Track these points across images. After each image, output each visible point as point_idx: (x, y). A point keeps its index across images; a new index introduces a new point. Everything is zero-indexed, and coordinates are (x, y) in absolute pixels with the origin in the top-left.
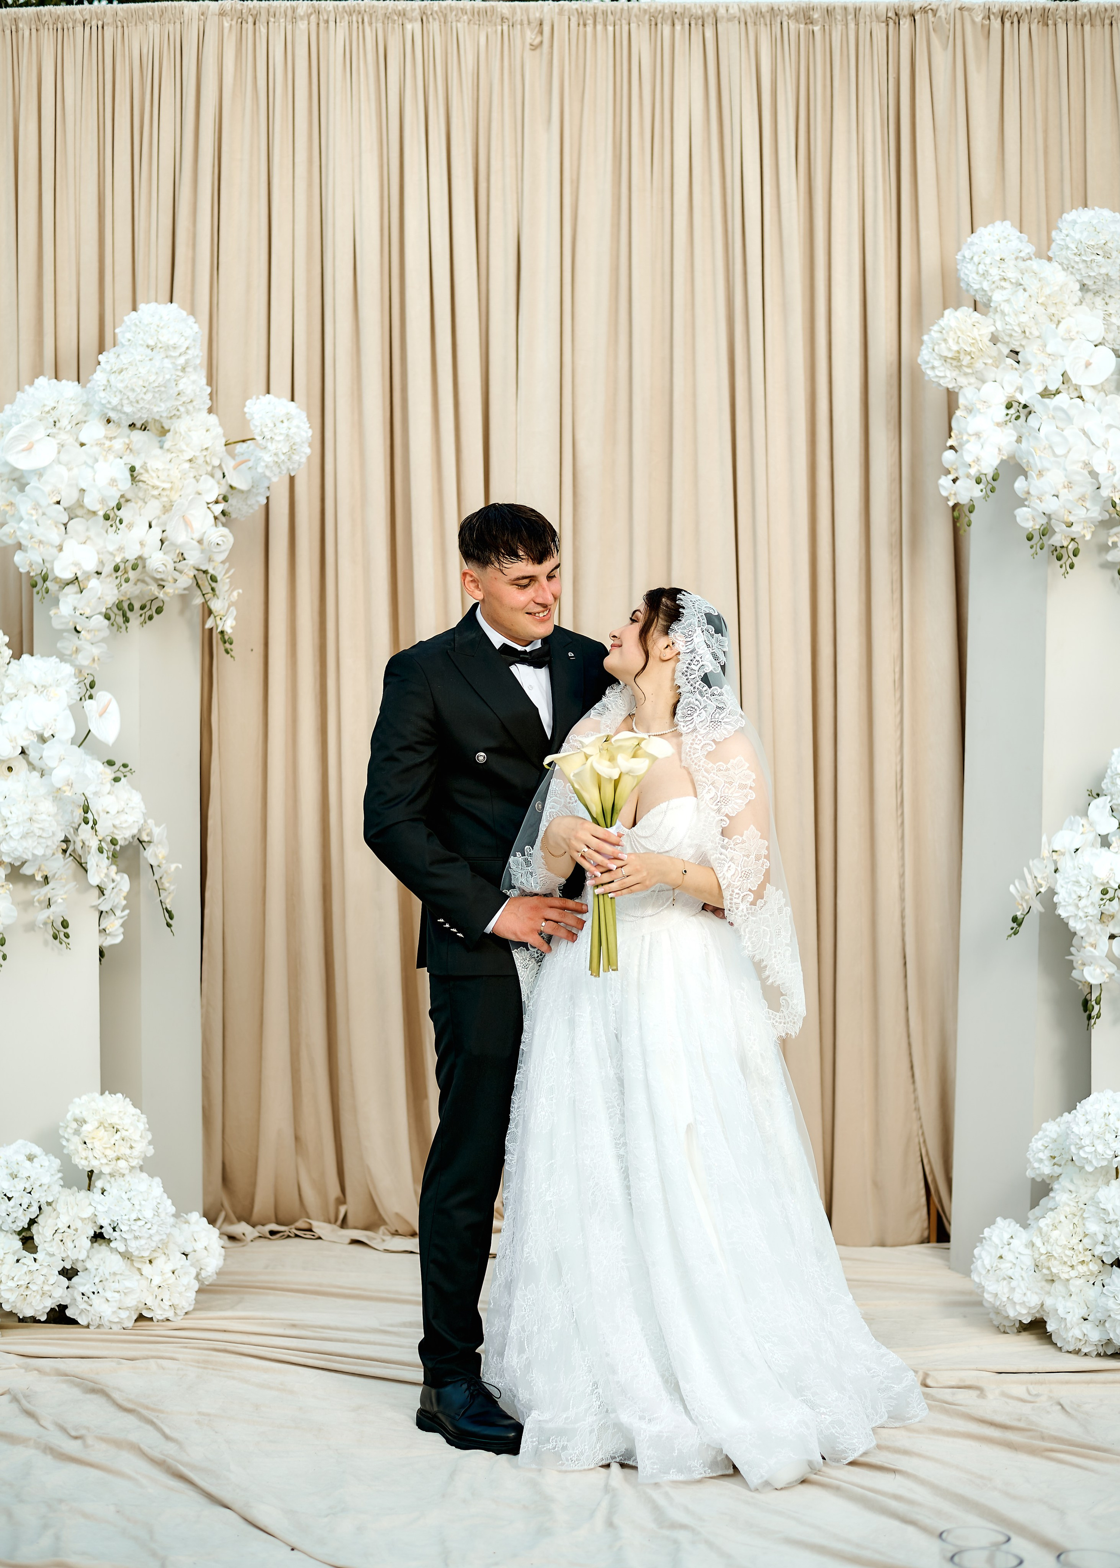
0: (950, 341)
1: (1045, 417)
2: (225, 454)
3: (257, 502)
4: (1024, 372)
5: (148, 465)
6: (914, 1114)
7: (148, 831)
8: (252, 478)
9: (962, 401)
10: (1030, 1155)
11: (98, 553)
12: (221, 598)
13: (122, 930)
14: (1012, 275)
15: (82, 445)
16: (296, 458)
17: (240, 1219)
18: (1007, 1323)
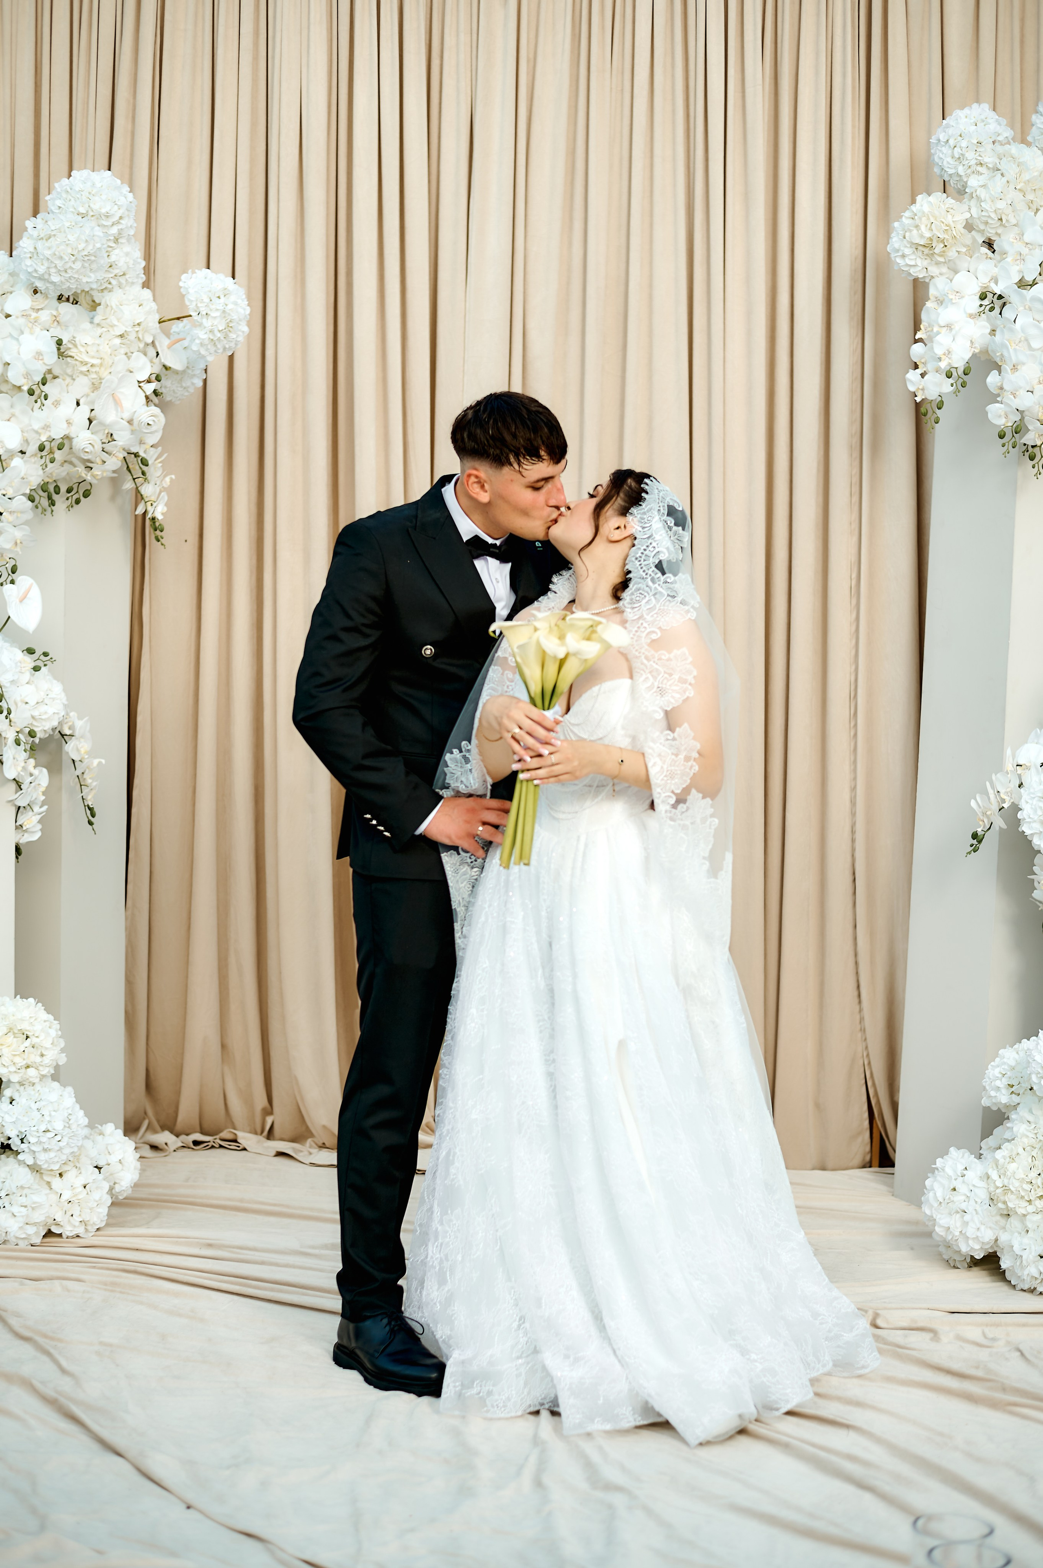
0: (923, 227)
1: (1021, 308)
2: (159, 331)
3: (193, 384)
4: (1000, 262)
5: (77, 340)
6: (859, 1035)
7: (70, 724)
8: (187, 358)
9: (932, 292)
10: (986, 1083)
11: (22, 431)
12: (152, 483)
13: (39, 827)
14: (989, 159)
15: (8, 316)
16: (233, 336)
17: (163, 1128)
18: (957, 1258)
